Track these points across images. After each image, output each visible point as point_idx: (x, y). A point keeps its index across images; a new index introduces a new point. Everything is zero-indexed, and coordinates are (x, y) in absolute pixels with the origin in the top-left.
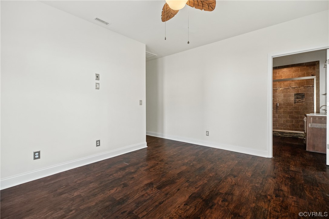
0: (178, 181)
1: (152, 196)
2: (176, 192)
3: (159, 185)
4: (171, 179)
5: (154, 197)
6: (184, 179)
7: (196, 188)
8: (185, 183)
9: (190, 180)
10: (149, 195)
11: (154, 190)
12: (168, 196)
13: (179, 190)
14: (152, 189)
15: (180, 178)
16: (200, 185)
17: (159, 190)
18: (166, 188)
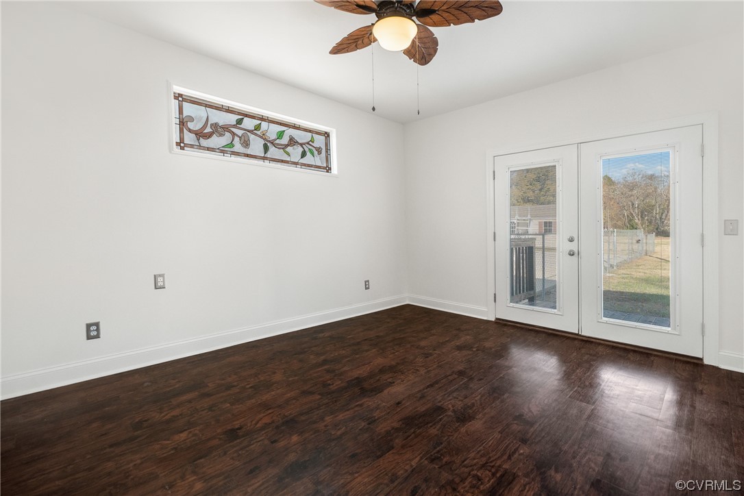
0: (396, 425)
1: (449, 396)
2: (404, 399)
3: (440, 415)
4: (412, 430)
5: (445, 395)
6: (379, 428)
7: (361, 405)
8: (379, 418)
9: (363, 424)
10: (455, 398)
11: (450, 406)
12: (419, 395)
13: (399, 403)
14: (453, 406)
15: (388, 433)
16: (348, 410)
17: (439, 404)
18: (424, 409)
